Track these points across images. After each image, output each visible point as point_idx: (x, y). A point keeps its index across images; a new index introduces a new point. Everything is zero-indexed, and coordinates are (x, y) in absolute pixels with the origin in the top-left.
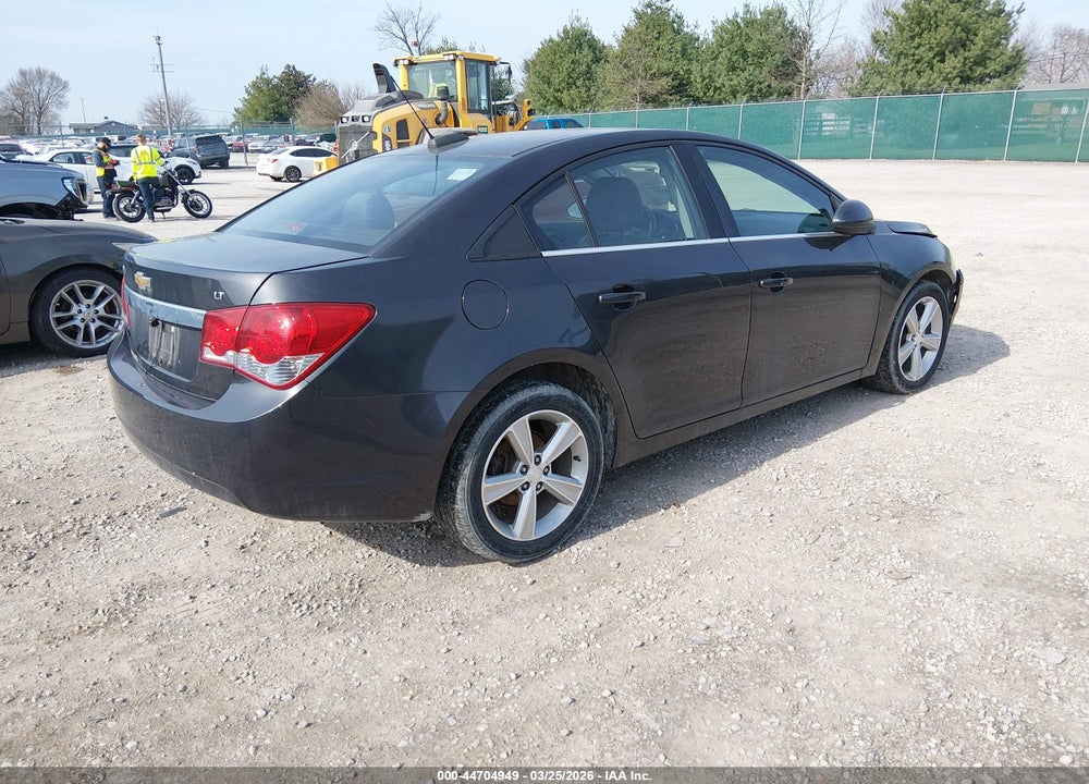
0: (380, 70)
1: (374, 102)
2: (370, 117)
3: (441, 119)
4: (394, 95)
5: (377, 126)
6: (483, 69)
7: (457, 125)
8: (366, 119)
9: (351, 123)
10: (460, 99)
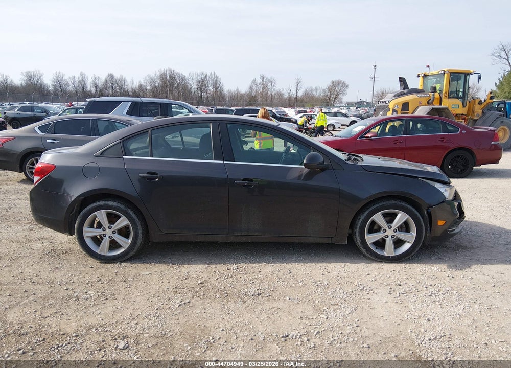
0: (402, 80)
1: (393, 94)
2: (389, 101)
3: (430, 102)
4: (405, 91)
5: (391, 106)
6: (463, 76)
7: (441, 104)
8: (387, 102)
9: (381, 104)
10: (444, 92)
